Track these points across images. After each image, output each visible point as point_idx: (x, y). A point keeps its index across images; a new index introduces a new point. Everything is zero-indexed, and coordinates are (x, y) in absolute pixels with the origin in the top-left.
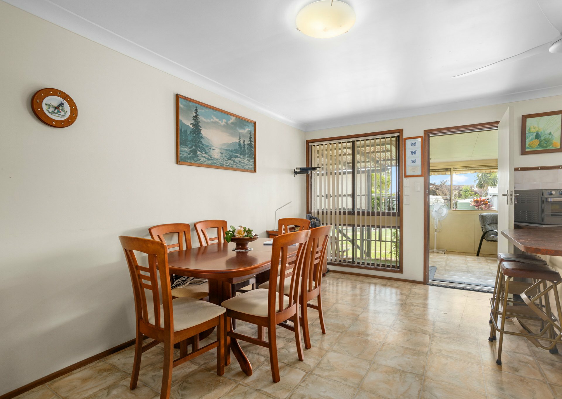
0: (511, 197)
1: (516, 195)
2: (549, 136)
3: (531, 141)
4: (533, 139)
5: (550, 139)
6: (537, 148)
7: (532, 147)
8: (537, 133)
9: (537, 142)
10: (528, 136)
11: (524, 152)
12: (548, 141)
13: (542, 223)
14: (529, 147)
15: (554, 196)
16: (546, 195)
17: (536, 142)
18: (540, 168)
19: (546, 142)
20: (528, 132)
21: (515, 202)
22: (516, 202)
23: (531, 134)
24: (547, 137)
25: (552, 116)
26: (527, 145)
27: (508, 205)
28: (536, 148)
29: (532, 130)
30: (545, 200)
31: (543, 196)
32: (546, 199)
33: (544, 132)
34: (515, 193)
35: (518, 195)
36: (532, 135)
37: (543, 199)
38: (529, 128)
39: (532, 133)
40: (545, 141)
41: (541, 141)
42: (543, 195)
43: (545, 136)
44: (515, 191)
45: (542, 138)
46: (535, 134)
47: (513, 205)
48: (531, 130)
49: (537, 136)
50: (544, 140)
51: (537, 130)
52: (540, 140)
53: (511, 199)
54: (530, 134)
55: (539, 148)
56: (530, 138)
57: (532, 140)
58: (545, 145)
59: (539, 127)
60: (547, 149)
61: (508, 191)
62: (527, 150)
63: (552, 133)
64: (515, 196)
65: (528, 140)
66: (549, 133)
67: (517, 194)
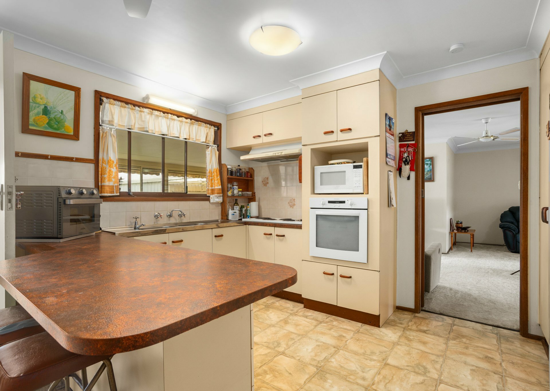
0: (9, 197)
1: (19, 193)
2: (61, 116)
3: (37, 116)
4: (40, 114)
5: (62, 120)
6: (46, 128)
7: (37, 125)
8: (46, 107)
9: (45, 119)
10: (33, 108)
11: (26, 129)
12: (60, 122)
13: (59, 236)
14: (33, 123)
15: (73, 197)
16: (64, 195)
17: (43, 119)
18: (49, 157)
19: (57, 123)
20: (32, 100)
21: (17, 205)
22: (19, 206)
23: (37, 105)
24: (58, 116)
25: (65, 90)
26: (31, 120)
27: (4, 211)
28: (43, 127)
29: (39, 100)
30: (62, 203)
31: (59, 197)
32: (65, 201)
33: (55, 108)
34: (17, 191)
35: (22, 194)
36: (38, 107)
37: (61, 200)
38: (33, 96)
39: (39, 104)
40: (56, 120)
41: (50, 120)
42: (60, 194)
43: (56, 113)
44: (17, 187)
45: (52, 116)
46: (43, 107)
47: (13, 212)
48: (36, 99)
49: (46, 111)
50: (54, 119)
51: (46, 102)
52: (50, 118)
53: (10, 201)
54: (35, 105)
55: (48, 128)
56: (36, 111)
57: (38, 114)
58: (55, 126)
59: (47, 98)
60: (58, 132)
61: (2, 185)
62: (31, 127)
63: (64, 113)
64: (17, 195)
65: (32, 112)
66: (61, 111)
67: (20, 191)
